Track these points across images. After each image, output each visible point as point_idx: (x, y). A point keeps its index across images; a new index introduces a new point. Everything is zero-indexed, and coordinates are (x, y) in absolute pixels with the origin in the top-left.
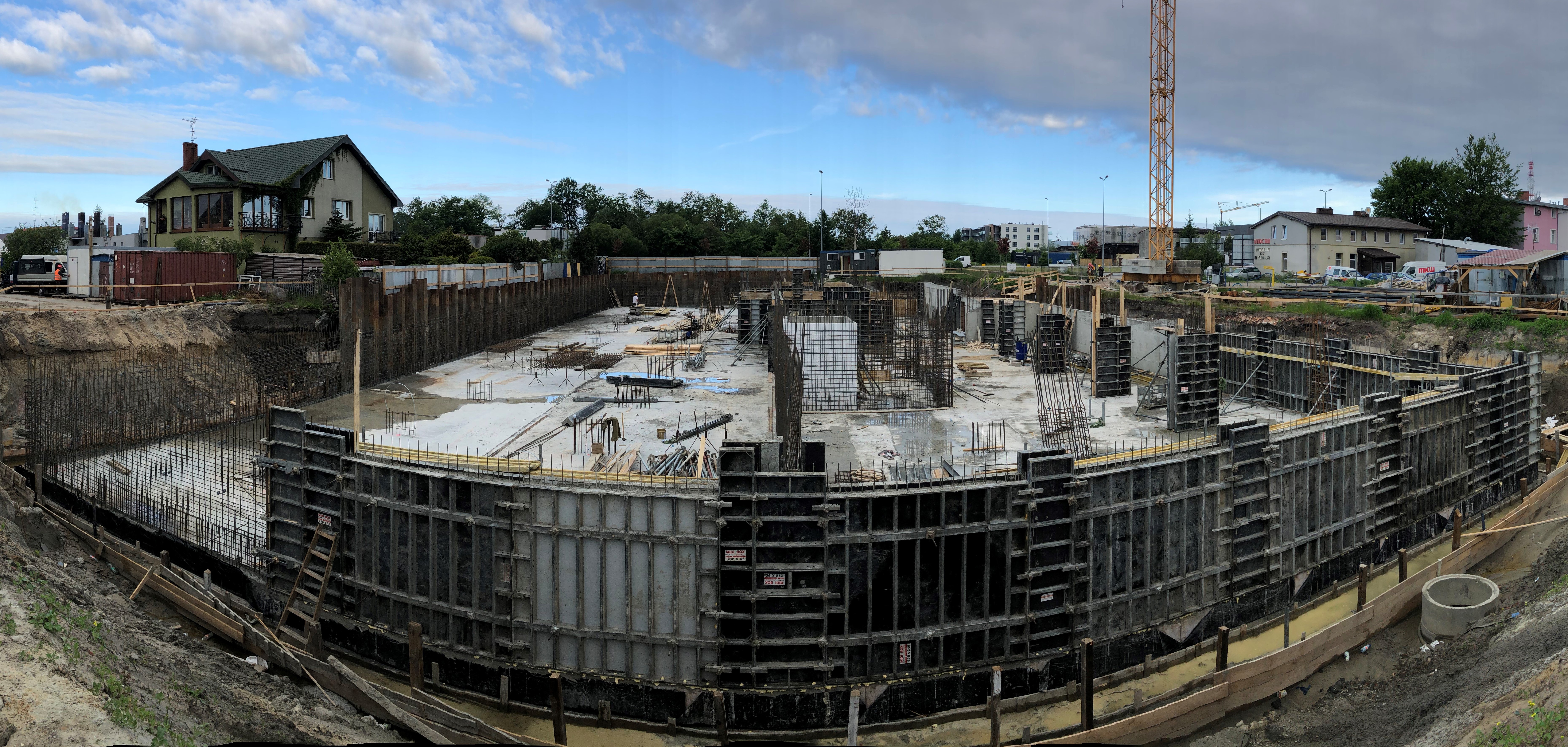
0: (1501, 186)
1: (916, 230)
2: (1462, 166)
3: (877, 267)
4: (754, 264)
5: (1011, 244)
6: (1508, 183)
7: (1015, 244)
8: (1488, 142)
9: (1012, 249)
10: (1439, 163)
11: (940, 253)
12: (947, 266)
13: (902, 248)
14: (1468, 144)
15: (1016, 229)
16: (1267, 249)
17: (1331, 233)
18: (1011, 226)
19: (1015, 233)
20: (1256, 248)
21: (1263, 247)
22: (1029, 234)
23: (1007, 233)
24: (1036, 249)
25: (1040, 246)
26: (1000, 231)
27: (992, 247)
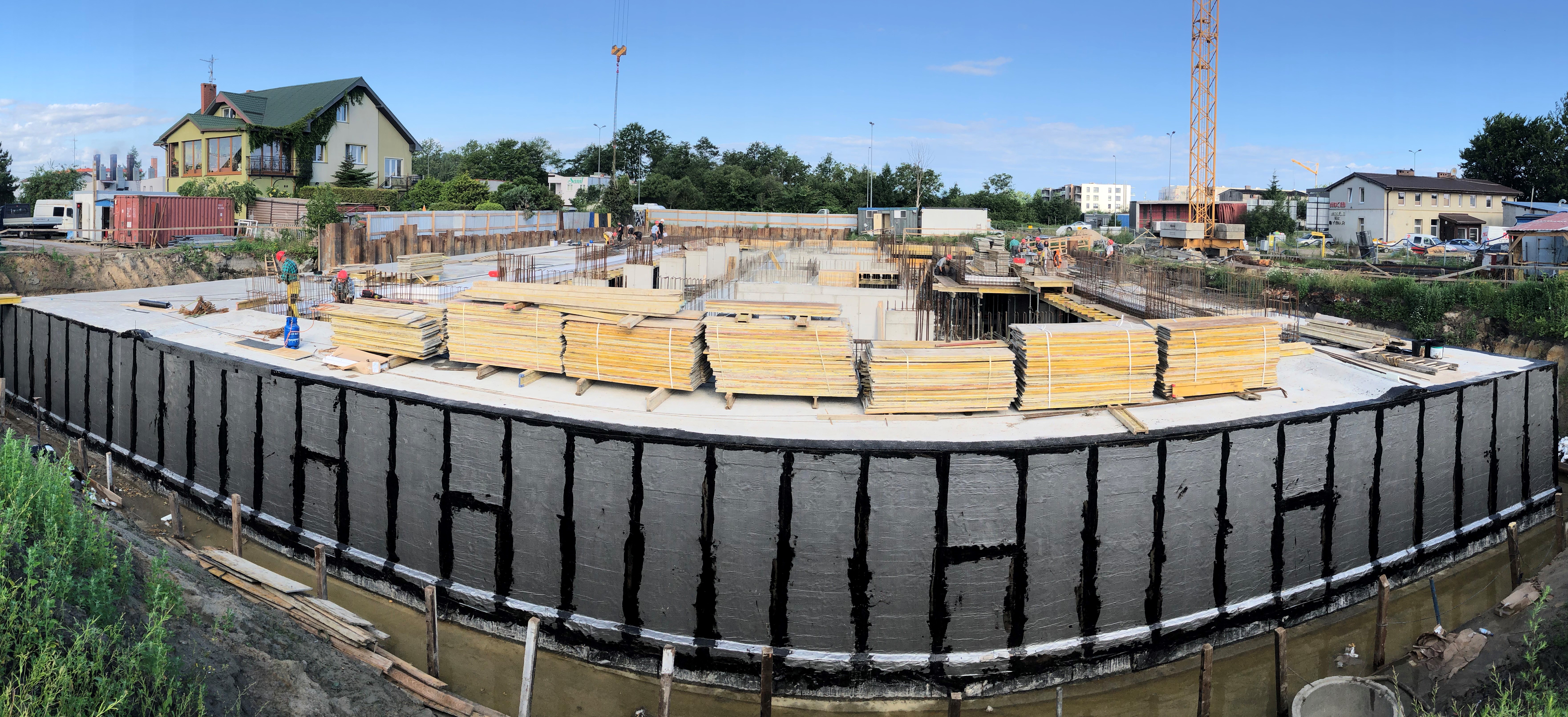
1: (981, 189)
3: (919, 226)
5: (1085, 206)
7: (1090, 206)
9: (1085, 211)
10: (1533, 120)
11: (986, 214)
15: (1097, 190)
16: (1342, 213)
17: (1410, 197)
18: (1092, 186)
19: (1096, 194)
20: (1331, 212)
21: (1338, 211)
22: (1110, 194)
23: (1088, 194)
24: (1118, 211)
25: (1122, 208)
26: (1080, 192)
27: (1059, 208)
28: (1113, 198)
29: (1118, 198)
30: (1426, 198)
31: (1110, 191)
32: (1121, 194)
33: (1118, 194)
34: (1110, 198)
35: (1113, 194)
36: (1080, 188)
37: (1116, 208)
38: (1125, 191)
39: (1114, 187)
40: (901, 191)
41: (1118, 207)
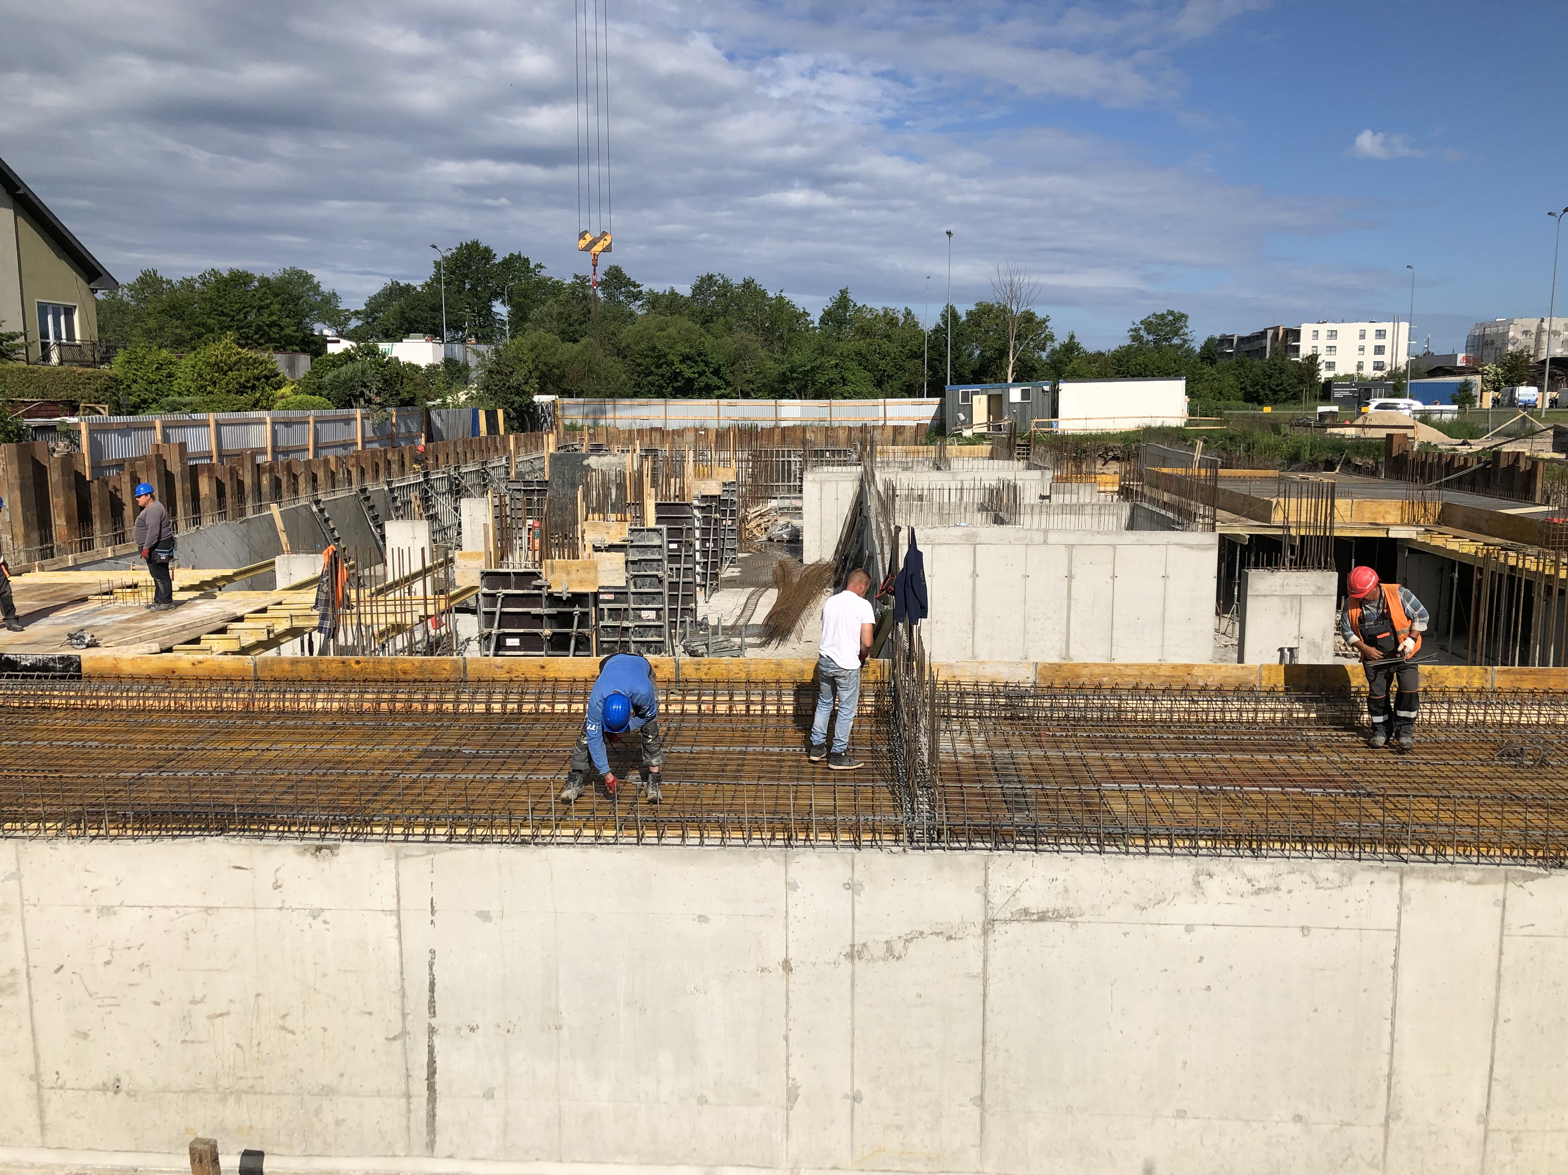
1: (1127, 342)
3: (1055, 414)
4: (824, 413)
5: (1322, 366)
7: (1330, 366)
9: (1324, 374)
11: (1178, 387)
12: (1192, 412)
13: (1102, 376)
15: (1333, 334)
18: (1324, 329)
19: (1332, 343)
22: (1362, 342)
23: (1315, 343)
24: (1379, 374)
25: (1388, 369)
26: (1298, 340)
27: (1282, 371)
28: (1370, 350)
29: (1379, 350)
31: (1362, 336)
32: (1386, 342)
33: (1380, 342)
34: (1362, 349)
35: (1371, 342)
36: (1296, 334)
37: (1375, 369)
38: (1396, 334)
39: (1371, 328)
40: (977, 352)
41: (1379, 366)
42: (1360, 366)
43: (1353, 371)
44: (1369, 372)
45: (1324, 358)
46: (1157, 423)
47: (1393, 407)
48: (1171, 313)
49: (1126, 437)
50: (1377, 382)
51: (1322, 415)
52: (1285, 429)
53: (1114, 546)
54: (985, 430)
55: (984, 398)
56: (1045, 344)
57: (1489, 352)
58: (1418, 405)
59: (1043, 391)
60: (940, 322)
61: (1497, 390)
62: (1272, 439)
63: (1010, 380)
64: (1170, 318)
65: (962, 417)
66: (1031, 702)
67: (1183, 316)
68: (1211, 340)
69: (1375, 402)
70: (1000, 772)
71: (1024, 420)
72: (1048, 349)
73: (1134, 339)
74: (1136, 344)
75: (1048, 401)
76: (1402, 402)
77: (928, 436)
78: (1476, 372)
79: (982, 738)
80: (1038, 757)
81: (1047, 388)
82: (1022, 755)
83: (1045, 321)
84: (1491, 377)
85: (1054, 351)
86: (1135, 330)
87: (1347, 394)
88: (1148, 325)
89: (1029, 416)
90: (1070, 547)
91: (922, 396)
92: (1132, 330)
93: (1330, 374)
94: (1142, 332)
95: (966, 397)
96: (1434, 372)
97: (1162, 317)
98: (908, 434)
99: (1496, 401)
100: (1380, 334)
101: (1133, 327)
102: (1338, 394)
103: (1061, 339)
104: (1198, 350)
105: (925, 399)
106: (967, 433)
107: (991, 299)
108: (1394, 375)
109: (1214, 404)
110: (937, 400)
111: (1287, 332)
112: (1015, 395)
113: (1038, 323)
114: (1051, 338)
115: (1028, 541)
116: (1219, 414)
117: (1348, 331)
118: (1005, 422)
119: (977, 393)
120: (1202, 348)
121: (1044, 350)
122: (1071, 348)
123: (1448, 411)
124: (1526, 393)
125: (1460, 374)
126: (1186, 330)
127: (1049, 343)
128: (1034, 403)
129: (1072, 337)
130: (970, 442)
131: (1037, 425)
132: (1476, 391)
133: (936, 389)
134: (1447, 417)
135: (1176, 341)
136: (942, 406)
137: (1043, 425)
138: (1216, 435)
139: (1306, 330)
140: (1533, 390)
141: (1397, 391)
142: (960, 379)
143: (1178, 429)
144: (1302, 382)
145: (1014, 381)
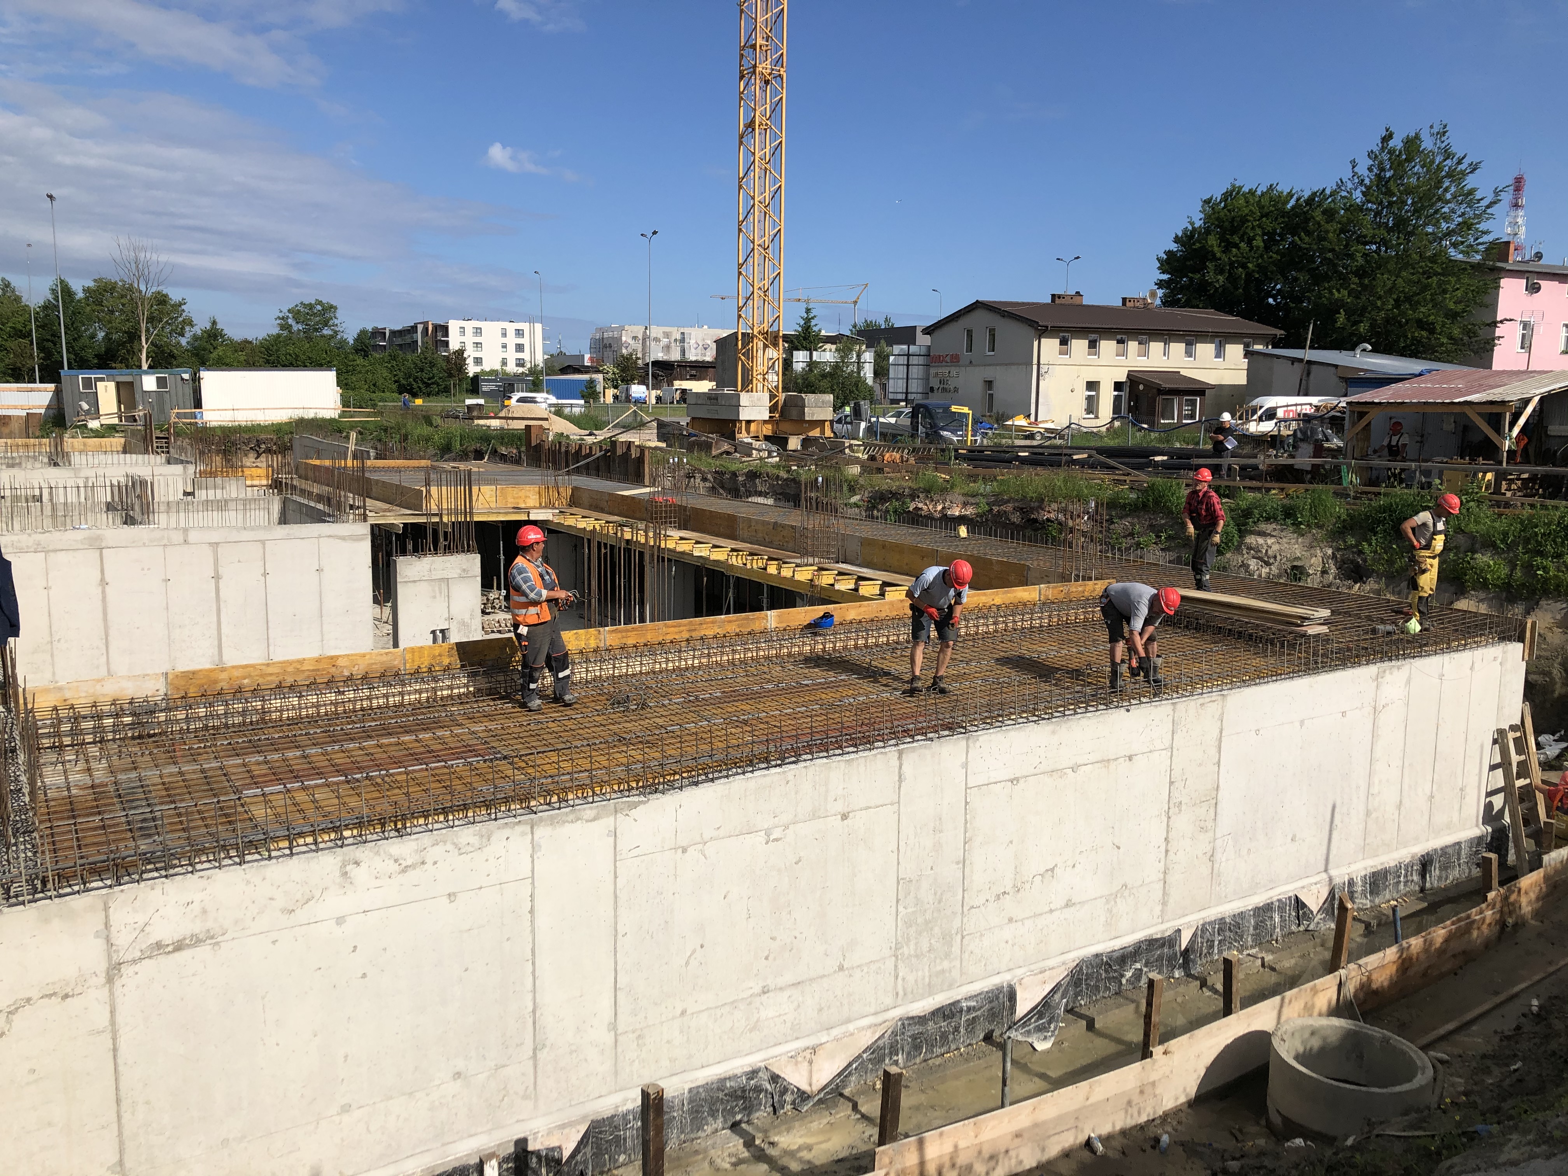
0: (1449, 233)
1: (275, 331)
2: (1358, 196)
3: (198, 404)
5: (470, 361)
6: (1466, 226)
7: (478, 361)
8: (1427, 143)
9: (472, 369)
10: (1307, 194)
11: (329, 377)
12: (345, 403)
13: (250, 365)
14: (1376, 149)
15: (478, 331)
16: (954, 373)
17: (1079, 345)
18: (469, 325)
19: (477, 339)
20: (933, 371)
21: (946, 370)
22: (504, 340)
23: (463, 339)
24: (521, 370)
25: (529, 366)
26: (447, 335)
27: (432, 365)
28: (511, 348)
29: (520, 348)
30: (1108, 346)
31: (504, 335)
32: (525, 341)
33: (520, 341)
34: (504, 346)
35: (512, 340)
36: (445, 330)
37: (518, 365)
38: (532, 333)
39: (511, 327)
40: (101, 335)
41: (520, 363)
42: (504, 363)
43: (497, 366)
44: (512, 368)
45: (470, 353)
46: (310, 415)
47: (533, 401)
48: (319, 303)
49: (278, 429)
50: (518, 377)
51: (470, 408)
52: (437, 420)
53: (263, 542)
54: (116, 421)
55: (112, 386)
56: (183, 328)
57: (608, 354)
58: (553, 400)
59: (182, 379)
60: (50, 297)
61: (616, 387)
62: (426, 430)
63: (145, 367)
64: (319, 308)
65: (85, 406)
66: (162, 716)
67: (331, 307)
68: (363, 332)
69: (516, 396)
70: (124, 798)
71: (162, 411)
72: (188, 335)
73: (282, 327)
74: (285, 333)
75: (189, 390)
76: (540, 396)
77: (43, 427)
78: (598, 372)
79: (104, 763)
80: (171, 775)
81: (186, 376)
82: (151, 775)
83: (180, 305)
84: (610, 375)
85: (195, 338)
86: (283, 318)
87: (493, 388)
88: (296, 314)
89: (167, 407)
90: (215, 545)
91: (34, 382)
92: (279, 318)
93: (478, 369)
94: (290, 321)
95: (88, 383)
96: (565, 370)
97: (311, 306)
98: (15, 426)
99: (616, 397)
100: (519, 333)
101: (281, 315)
102: (485, 387)
103: (201, 324)
104: (351, 342)
105: (38, 385)
106: (94, 424)
107: (113, 276)
108: (533, 371)
109: (367, 395)
110: (52, 386)
111: (436, 327)
112: (149, 383)
113: (173, 306)
114: (191, 323)
115: (165, 542)
116: (374, 406)
117: (492, 329)
118: (140, 413)
119: (102, 380)
120: (356, 340)
121: (183, 336)
122: (213, 334)
123: (577, 405)
124: (638, 390)
125: (586, 373)
126: (336, 322)
127: (187, 328)
128: (173, 392)
129: (214, 323)
130: (97, 434)
131: (178, 415)
132: (599, 388)
133: (50, 374)
134: (577, 411)
135: (326, 332)
136: (58, 393)
137: (185, 415)
138: (372, 427)
139: (454, 326)
140: (643, 388)
141: (536, 386)
142: (80, 363)
143: (332, 421)
144: (451, 375)
145: (150, 367)
